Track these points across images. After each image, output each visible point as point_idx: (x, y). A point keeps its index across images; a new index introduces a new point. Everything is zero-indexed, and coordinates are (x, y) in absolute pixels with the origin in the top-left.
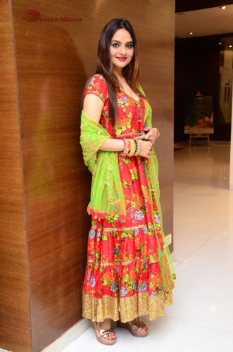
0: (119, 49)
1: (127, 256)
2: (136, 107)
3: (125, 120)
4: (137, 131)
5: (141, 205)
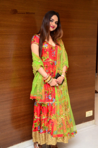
1: (44, 115)
2: (51, 49)
3: (45, 55)
4: (53, 60)
5: (50, 93)
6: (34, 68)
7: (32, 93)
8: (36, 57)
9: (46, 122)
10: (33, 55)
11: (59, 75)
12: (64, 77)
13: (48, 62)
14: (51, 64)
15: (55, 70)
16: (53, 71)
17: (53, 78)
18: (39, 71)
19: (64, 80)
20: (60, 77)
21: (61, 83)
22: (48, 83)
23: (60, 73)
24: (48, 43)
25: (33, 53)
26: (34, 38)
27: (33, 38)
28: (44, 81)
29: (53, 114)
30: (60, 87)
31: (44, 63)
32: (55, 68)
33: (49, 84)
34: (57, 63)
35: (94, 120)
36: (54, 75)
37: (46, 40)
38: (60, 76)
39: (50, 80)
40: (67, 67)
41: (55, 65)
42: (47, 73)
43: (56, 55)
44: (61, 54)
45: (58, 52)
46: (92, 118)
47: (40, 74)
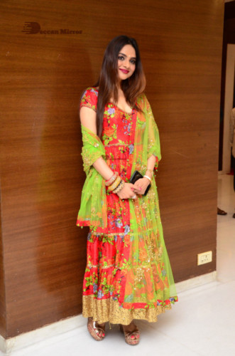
0: (124, 62)
1: (105, 260)
2: (122, 119)
3: (110, 131)
4: (125, 142)
5: (120, 213)
6: (84, 159)
7: (82, 215)
8: (89, 135)
9: (109, 276)
10: (83, 132)
11: (138, 176)
12: (150, 179)
13: (114, 147)
14: (122, 152)
15: (131, 165)
16: (125, 166)
17: (126, 182)
18: (96, 165)
19: (149, 187)
20: (140, 179)
21: (143, 193)
22: (114, 192)
23: (140, 172)
24: (115, 107)
25: (83, 127)
26: (87, 95)
27: (84, 96)
28: (107, 187)
29: (125, 260)
30: (140, 201)
31: (106, 148)
32: (131, 160)
33: (116, 195)
34: (135, 150)
35: (215, 272)
36: (128, 176)
37: (112, 100)
38: (142, 177)
39: (119, 185)
40: (157, 158)
41: (131, 153)
42: (113, 170)
43: (133, 132)
44: (144, 129)
45: (138, 126)
46: (211, 267)
47: (98, 173)
